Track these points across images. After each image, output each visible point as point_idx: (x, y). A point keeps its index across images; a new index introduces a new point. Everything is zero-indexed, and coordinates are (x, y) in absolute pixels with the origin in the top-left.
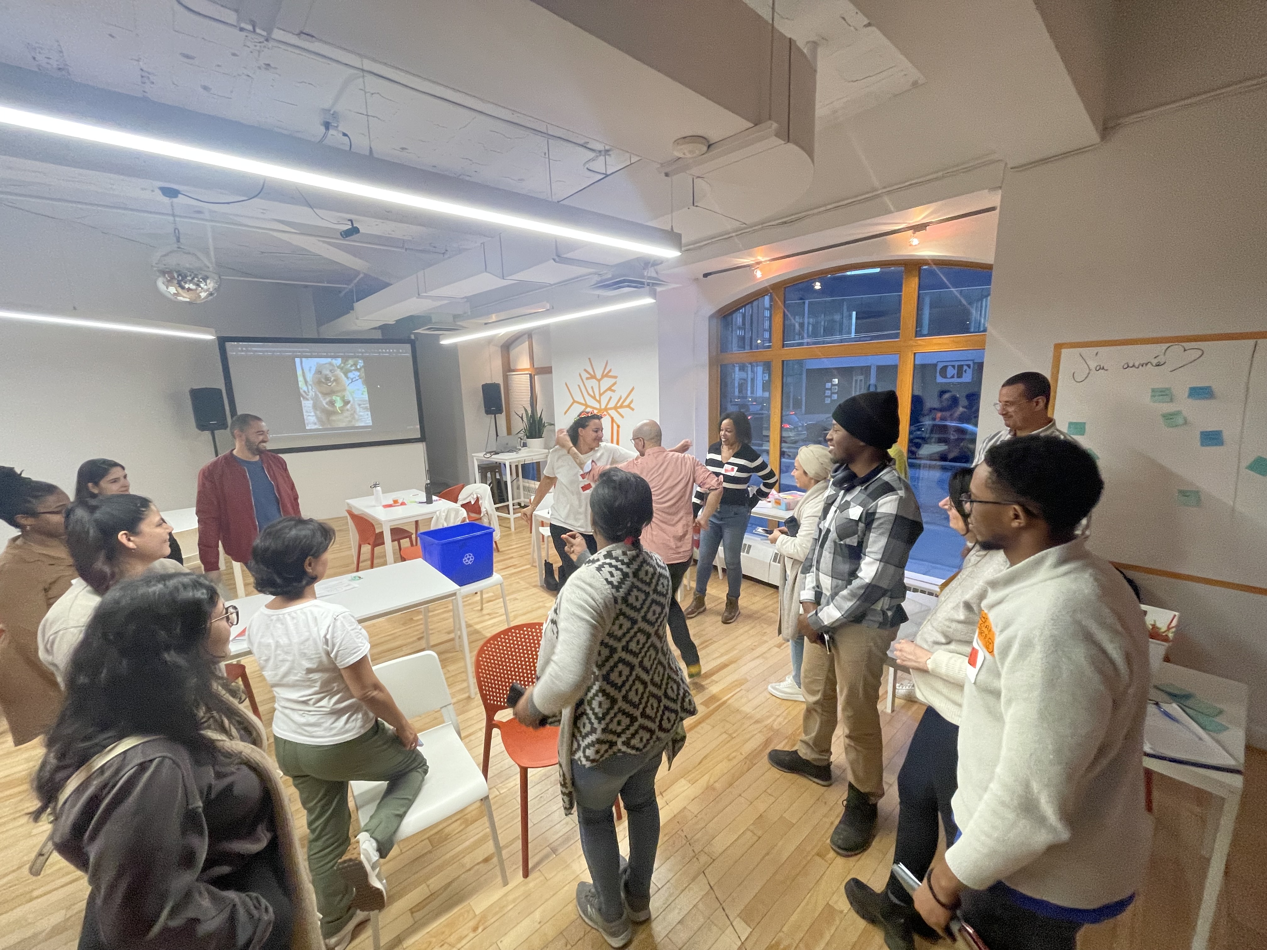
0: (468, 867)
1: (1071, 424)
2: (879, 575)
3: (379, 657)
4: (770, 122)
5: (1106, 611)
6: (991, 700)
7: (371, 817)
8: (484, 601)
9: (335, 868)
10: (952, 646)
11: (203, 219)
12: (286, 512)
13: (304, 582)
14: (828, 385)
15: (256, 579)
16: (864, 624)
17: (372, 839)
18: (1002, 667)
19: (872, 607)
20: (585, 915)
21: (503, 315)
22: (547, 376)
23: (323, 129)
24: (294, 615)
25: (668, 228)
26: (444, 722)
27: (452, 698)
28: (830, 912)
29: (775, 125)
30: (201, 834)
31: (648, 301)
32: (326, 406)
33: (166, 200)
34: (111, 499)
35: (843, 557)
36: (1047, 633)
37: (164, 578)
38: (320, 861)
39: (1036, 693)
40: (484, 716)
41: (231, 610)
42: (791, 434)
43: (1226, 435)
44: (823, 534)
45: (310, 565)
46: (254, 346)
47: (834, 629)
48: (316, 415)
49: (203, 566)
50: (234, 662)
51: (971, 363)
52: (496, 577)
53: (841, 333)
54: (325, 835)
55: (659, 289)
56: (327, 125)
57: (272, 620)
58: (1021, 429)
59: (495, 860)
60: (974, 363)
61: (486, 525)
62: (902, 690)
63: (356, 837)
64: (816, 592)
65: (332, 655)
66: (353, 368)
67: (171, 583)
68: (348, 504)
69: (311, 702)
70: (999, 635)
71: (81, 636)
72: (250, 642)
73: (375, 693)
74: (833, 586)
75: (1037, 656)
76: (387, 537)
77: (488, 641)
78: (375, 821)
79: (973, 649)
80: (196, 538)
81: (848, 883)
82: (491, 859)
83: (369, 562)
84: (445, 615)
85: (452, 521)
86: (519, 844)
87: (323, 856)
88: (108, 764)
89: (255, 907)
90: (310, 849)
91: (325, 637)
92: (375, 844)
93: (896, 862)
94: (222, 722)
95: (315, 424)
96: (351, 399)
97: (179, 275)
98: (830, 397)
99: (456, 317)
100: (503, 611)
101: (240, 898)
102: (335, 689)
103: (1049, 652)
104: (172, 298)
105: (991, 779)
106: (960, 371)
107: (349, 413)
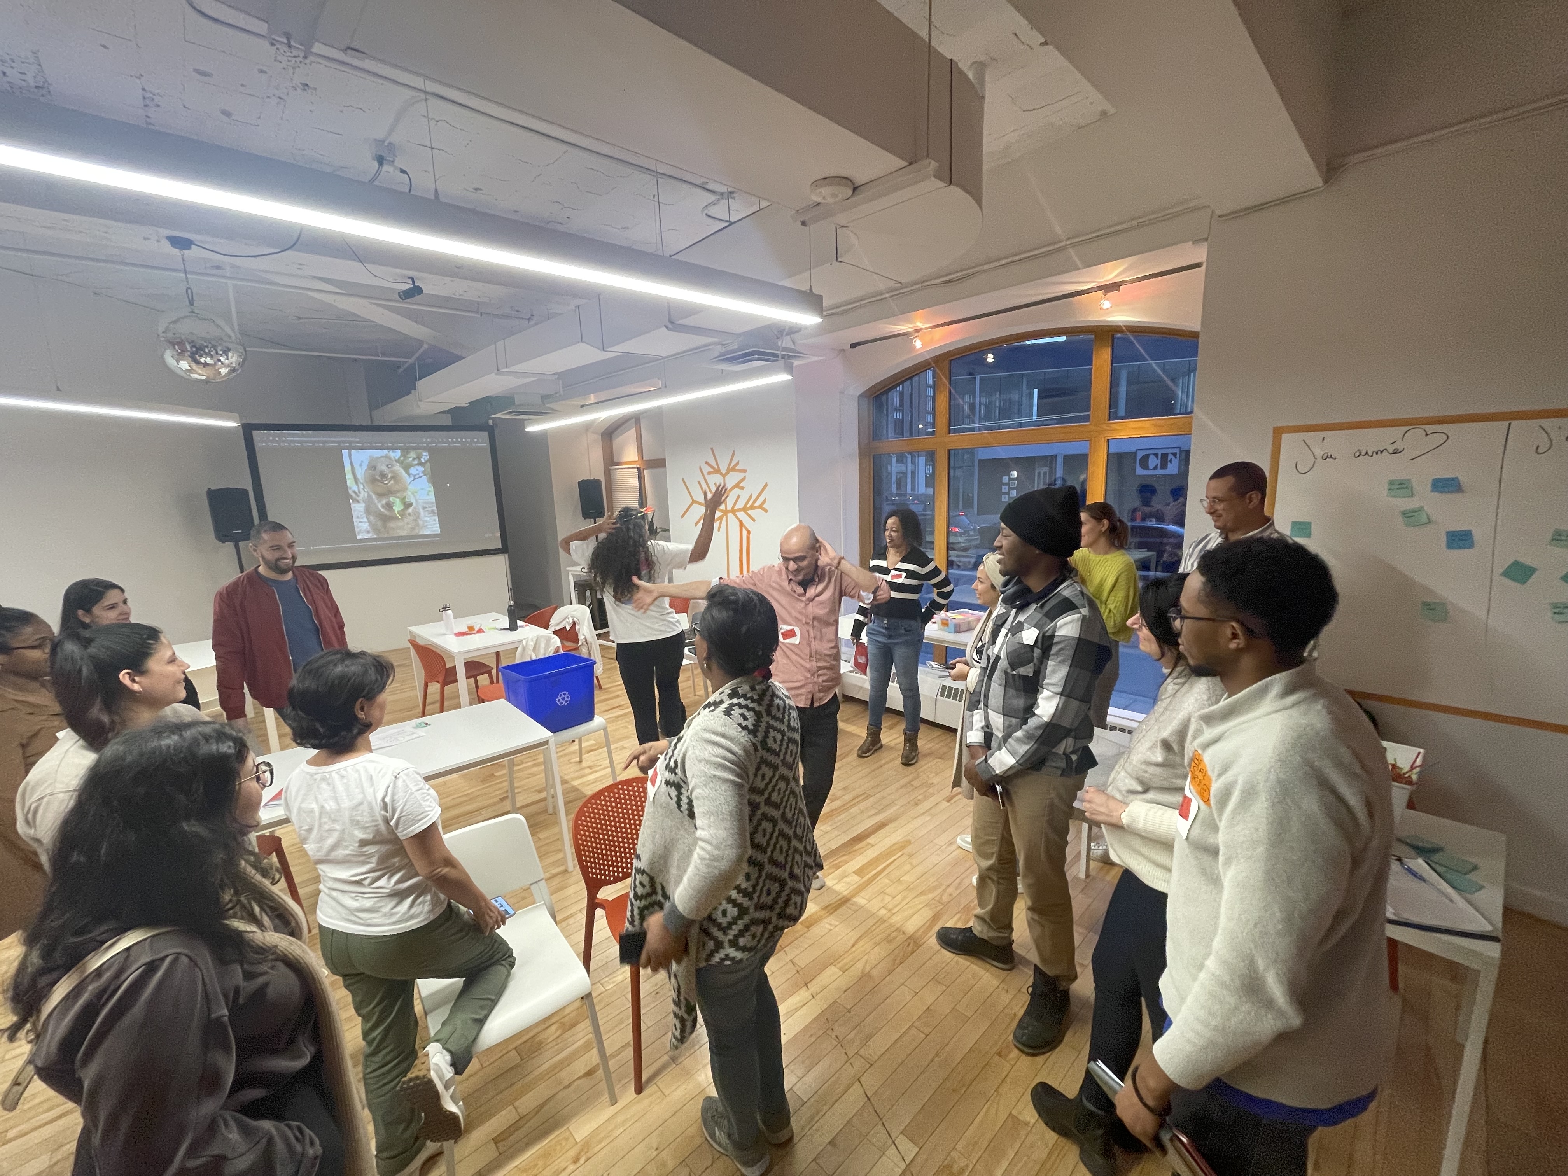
0: (566, 1083)
1: (1294, 524)
2: (1059, 713)
3: (451, 823)
4: (928, 161)
5: (1344, 751)
6: (1206, 859)
7: (444, 1024)
8: (584, 751)
9: (398, 1088)
10: (1151, 795)
11: (224, 277)
12: (329, 644)
13: (355, 731)
14: (1005, 479)
15: (293, 729)
16: (1044, 769)
17: (445, 1052)
18: (1220, 821)
19: (1054, 750)
20: (711, 1138)
21: (604, 395)
22: (659, 470)
23: (376, 164)
24: (344, 773)
25: (805, 288)
26: (534, 903)
27: (545, 872)
28: (1014, 1122)
29: (934, 163)
30: (227, 1049)
31: (784, 377)
32: (382, 510)
33: (176, 251)
34: (109, 629)
35: (1017, 690)
36: (1273, 777)
37: (179, 728)
38: (379, 1081)
39: (1261, 849)
40: (585, 894)
41: (264, 768)
42: (961, 539)
43: (1477, 535)
44: (991, 662)
45: (362, 709)
46: (289, 435)
47: (1008, 778)
48: (369, 522)
49: (224, 713)
50: (267, 832)
51: (1177, 451)
52: (598, 720)
53: (1020, 414)
54: (385, 1048)
55: (796, 363)
56: (381, 160)
57: (315, 780)
58: (1233, 530)
59: (600, 1072)
60: (1181, 451)
61: (586, 656)
62: (1097, 851)
63: (424, 1049)
64: (985, 732)
65: (392, 823)
66: (416, 462)
67: (188, 734)
68: (410, 632)
69: (367, 882)
70: (1216, 780)
71: (72, 803)
72: (288, 807)
73: (446, 870)
74: (1006, 725)
75: (1261, 806)
76: (461, 672)
77: (589, 801)
78: (448, 1029)
79: (1185, 797)
80: (214, 678)
81: (1035, 1090)
82: (595, 1072)
83: (438, 705)
84: (535, 769)
85: (542, 651)
86: (630, 1052)
87: (383, 1074)
88: (105, 966)
89: (297, 1139)
90: (366, 1066)
91: (383, 800)
92: (448, 1057)
93: (1092, 1058)
94: (253, 910)
95: (368, 532)
96: (413, 501)
97: (194, 346)
98: (1008, 493)
99: (545, 398)
100: (607, 763)
101: (277, 1129)
102: (397, 864)
103: (1276, 800)
104: (183, 374)
105: (1207, 956)
106: (1164, 460)
107: (412, 518)
